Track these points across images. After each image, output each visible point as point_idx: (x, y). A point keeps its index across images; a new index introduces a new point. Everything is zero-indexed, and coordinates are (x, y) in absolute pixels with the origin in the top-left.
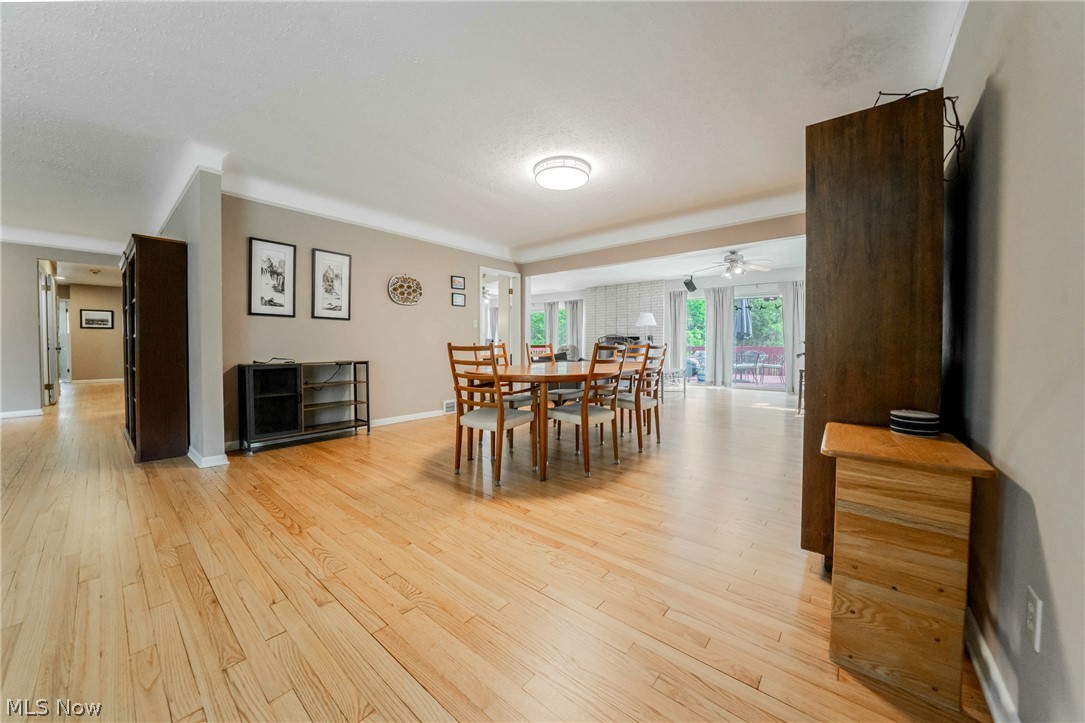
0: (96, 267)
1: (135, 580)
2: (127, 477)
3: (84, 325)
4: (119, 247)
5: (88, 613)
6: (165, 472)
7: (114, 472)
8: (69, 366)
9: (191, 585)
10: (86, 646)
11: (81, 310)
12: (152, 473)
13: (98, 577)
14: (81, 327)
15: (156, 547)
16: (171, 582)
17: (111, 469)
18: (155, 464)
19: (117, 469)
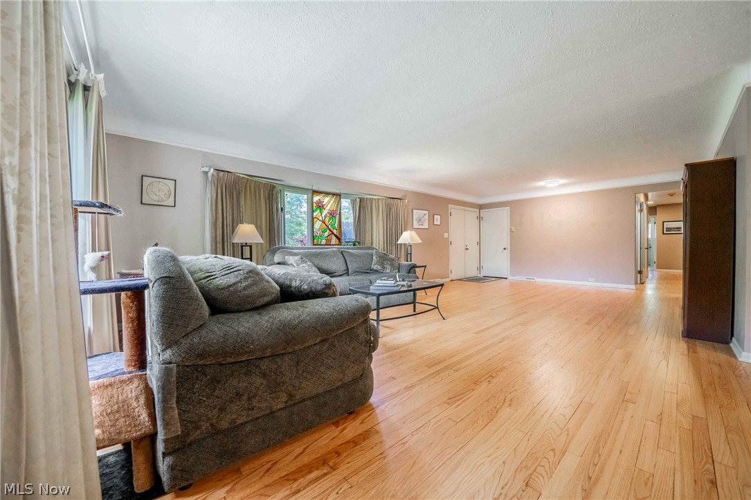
0: (671, 191)
1: (655, 420)
2: (673, 346)
3: (665, 232)
4: (679, 175)
5: (622, 422)
6: (705, 351)
7: (666, 338)
8: (655, 260)
9: (695, 454)
10: (615, 440)
11: (663, 222)
12: (693, 348)
13: (635, 403)
14: (663, 233)
15: (677, 406)
16: (680, 439)
17: (663, 336)
18: (698, 343)
19: (668, 336)
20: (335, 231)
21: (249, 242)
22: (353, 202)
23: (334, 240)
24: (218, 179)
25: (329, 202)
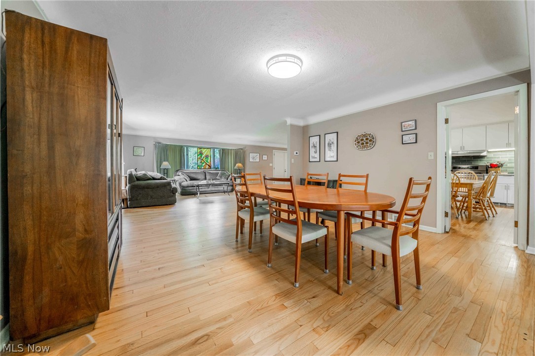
20: (208, 163)
21: (167, 168)
22: (220, 151)
23: (207, 167)
24: (159, 146)
25: (205, 151)
